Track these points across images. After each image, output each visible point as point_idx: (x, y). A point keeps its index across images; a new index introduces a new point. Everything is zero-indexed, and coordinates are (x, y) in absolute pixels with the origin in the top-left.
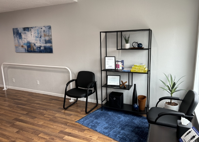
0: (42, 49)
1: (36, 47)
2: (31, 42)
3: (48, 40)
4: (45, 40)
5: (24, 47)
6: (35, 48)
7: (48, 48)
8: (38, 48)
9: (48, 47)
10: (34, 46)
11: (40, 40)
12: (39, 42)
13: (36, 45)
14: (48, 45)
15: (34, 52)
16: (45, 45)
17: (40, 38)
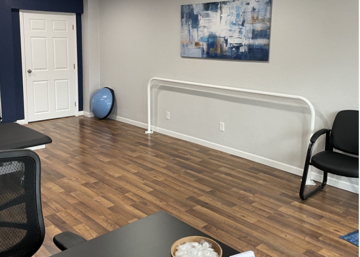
0: (243, 51)
1: (228, 46)
2: (217, 34)
3: (261, 31)
4: (253, 31)
5: (201, 47)
6: (225, 48)
7: (258, 49)
8: (232, 48)
9: (257, 46)
10: (225, 44)
11: (240, 32)
12: (236, 35)
13: (229, 41)
14: (260, 42)
15: (223, 57)
16: (251, 42)
17: (241, 27)
